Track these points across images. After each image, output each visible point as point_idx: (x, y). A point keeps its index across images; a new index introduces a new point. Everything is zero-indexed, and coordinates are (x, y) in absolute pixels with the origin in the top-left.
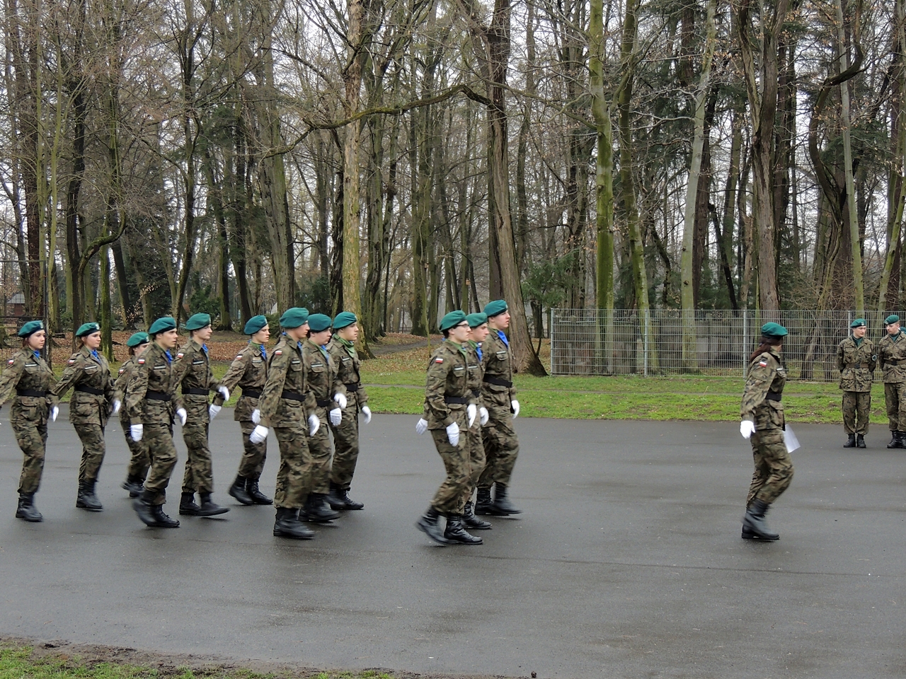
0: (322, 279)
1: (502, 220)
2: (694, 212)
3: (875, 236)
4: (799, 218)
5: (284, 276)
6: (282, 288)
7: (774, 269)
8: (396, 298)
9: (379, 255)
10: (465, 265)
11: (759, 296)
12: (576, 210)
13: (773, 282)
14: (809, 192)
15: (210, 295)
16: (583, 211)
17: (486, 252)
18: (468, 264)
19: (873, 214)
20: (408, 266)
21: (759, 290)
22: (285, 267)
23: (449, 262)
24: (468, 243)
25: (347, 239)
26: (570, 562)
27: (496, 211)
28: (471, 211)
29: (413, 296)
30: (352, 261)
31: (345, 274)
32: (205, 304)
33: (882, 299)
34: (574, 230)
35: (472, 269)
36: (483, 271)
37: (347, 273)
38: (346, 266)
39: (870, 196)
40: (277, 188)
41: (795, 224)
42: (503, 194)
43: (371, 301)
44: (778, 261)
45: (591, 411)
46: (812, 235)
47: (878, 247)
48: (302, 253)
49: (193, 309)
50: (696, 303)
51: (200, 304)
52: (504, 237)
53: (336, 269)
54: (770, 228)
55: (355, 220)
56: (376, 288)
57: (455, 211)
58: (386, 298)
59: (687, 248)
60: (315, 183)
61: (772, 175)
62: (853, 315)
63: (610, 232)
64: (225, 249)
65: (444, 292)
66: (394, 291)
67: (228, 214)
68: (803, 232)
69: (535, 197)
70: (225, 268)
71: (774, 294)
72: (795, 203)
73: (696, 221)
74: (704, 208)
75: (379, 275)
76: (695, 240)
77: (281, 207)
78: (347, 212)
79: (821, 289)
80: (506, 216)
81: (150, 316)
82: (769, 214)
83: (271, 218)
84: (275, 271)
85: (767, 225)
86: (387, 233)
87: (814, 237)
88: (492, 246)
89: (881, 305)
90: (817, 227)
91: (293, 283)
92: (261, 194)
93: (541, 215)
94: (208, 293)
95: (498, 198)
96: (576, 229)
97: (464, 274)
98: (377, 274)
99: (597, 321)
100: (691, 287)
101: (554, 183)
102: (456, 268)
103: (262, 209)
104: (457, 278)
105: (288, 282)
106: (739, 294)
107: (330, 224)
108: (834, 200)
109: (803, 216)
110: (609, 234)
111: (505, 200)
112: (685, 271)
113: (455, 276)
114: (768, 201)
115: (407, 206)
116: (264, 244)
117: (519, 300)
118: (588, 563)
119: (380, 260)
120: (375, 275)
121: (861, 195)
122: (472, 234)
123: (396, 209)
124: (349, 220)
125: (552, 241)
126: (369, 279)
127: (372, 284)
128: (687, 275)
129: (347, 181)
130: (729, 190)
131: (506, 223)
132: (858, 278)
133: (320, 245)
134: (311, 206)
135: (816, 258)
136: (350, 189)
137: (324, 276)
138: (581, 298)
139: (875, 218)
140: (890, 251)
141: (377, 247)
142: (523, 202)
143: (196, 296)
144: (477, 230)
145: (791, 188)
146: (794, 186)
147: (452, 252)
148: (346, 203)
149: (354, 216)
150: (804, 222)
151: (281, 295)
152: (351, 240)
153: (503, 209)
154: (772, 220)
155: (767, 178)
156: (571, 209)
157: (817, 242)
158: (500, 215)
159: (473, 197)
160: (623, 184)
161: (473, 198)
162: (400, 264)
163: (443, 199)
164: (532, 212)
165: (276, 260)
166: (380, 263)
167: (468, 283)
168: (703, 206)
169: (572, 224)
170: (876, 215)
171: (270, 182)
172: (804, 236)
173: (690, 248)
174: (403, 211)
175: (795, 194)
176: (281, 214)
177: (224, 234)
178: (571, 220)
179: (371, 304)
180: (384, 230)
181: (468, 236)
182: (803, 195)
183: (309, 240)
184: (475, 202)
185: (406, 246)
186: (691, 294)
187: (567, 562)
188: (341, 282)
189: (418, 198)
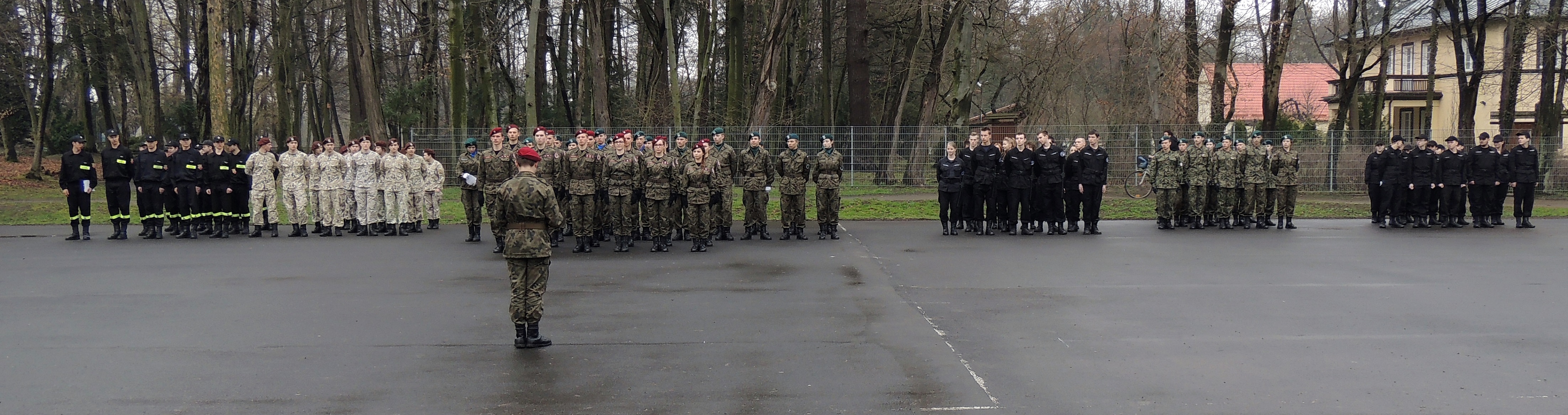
0: (187, 103)
1: (362, 49)
2: (535, 43)
3: (686, 65)
4: (623, 49)
5: (149, 100)
6: (148, 112)
7: (606, 92)
8: (260, 121)
9: (244, 81)
10: (325, 90)
11: (594, 115)
12: (429, 41)
13: (605, 103)
14: (631, 27)
15: (71, 120)
16: (435, 42)
17: (346, 78)
18: (328, 89)
19: (684, 46)
20: (270, 91)
21: (594, 110)
22: (150, 92)
23: (311, 88)
24: (328, 70)
25: (213, 65)
26: (450, 346)
27: (357, 41)
28: (329, 41)
29: (277, 119)
30: (218, 85)
31: (212, 99)
32: (67, 128)
33: (696, 117)
34: (427, 59)
35: (332, 94)
36: (343, 95)
37: (214, 98)
38: (212, 90)
39: (682, 31)
40: (139, 17)
41: (620, 54)
42: (363, 25)
43: (237, 123)
44: (608, 86)
45: (451, 217)
46: (634, 64)
47: (688, 75)
48: (164, 80)
49: (55, 133)
50: (538, 122)
51: (62, 128)
52: (365, 65)
53: (202, 93)
54: (602, 57)
55: (220, 48)
56: (242, 111)
57: (313, 41)
58: (251, 120)
59: (530, 75)
60: (175, 12)
61: (602, 12)
62: (673, 130)
63: (462, 60)
64: (85, 75)
65: (305, 115)
66: (258, 113)
67: (87, 41)
68: (626, 61)
69: (389, 30)
70: (86, 92)
71: (606, 113)
72: (619, 37)
73: (537, 51)
74: (542, 42)
75: (245, 99)
76: (536, 68)
77: (143, 36)
78: (212, 40)
79: (646, 109)
80: (366, 45)
81: (9, 140)
82: (601, 44)
83: (133, 45)
84: (139, 95)
85: (598, 55)
86: (251, 61)
87: (636, 66)
88: (351, 72)
89: (695, 122)
90: (638, 56)
91: (158, 108)
92: (122, 22)
93: (395, 46)
94: (69, 117)
95: (358, 28)
96: (430, 55)
97: (325, 98)
98: (242, 99)
99: (453, 138)
100: (534, 108)
101: (406, 16)
102: (317, 93)
103: (123, 36)
104: (319, 102)
105: (153, 106)
106: (574, 114)
107: (191, 52)
108: (655, 33)
109: (626, 47)
110: (461, 62)
111: (365, 31)
112: (529, 95)
113: (316, 100)
114: (600, 34)
115: (268, 37)
116: (127, 71)
117: (381, 121)
118: (465, 346)
119: (245, 86)
120: (240, 100)
121: (675, 28)
122: (331, 63)
123: (258, 38)
124: (214, 48)
125: (406, 69)
126: (234, 103)
127: (238, 108)
128: (531, 98)
129: (210, 12)
130: (563, 24)
131: (366, 51)
132: (676, 100)
133: (182, 71)
134: (171, 35)
135: (638, 83)
136: (214, 19)
137: (188, 101)
138: (435, 119)
139: (686, 50)
140: (702, 76)
141: (241, 73)
142: (379, 33)
143: (57, 120)
144: (335, 57)
145: (616, 23)
146: (619, 25)
147: (313, 78)
148: (211, 32)
149: (219, 44)
150: (626, 53)
151: (147, 118)
152: (217, 66)
153: (363, 39)
154: (603, 50)
155: (598, 14)
156: (424, 40)
157: (639, 70)
158: (360, 44)
159: (331, 27)
160: (472, 18)
161: (331, 30)
162: (264, 89)
163: (303, 30)
164: (387, 43)
165: (141, 86)
166: (245, 88)
167: (329, 106)
168: (542, 38)
169: (425, 53)
170: (687, 47)
171: (131, 11)
172: (627, 65)
173: (532, 74)
174: (264, 40)
175: (619, 29)
176: (144, 41)
177: (84, 61)
178: (424, 50)
179: (237, 126)
180: (248, 58)
181: (328, 64)
182: (625, 29)
183: (172, 66)
184: (333, 32)
185: (267, 73)
186: (535, 114)
187: (447, 346)
188: (209, 105)
189: (279, 28)
